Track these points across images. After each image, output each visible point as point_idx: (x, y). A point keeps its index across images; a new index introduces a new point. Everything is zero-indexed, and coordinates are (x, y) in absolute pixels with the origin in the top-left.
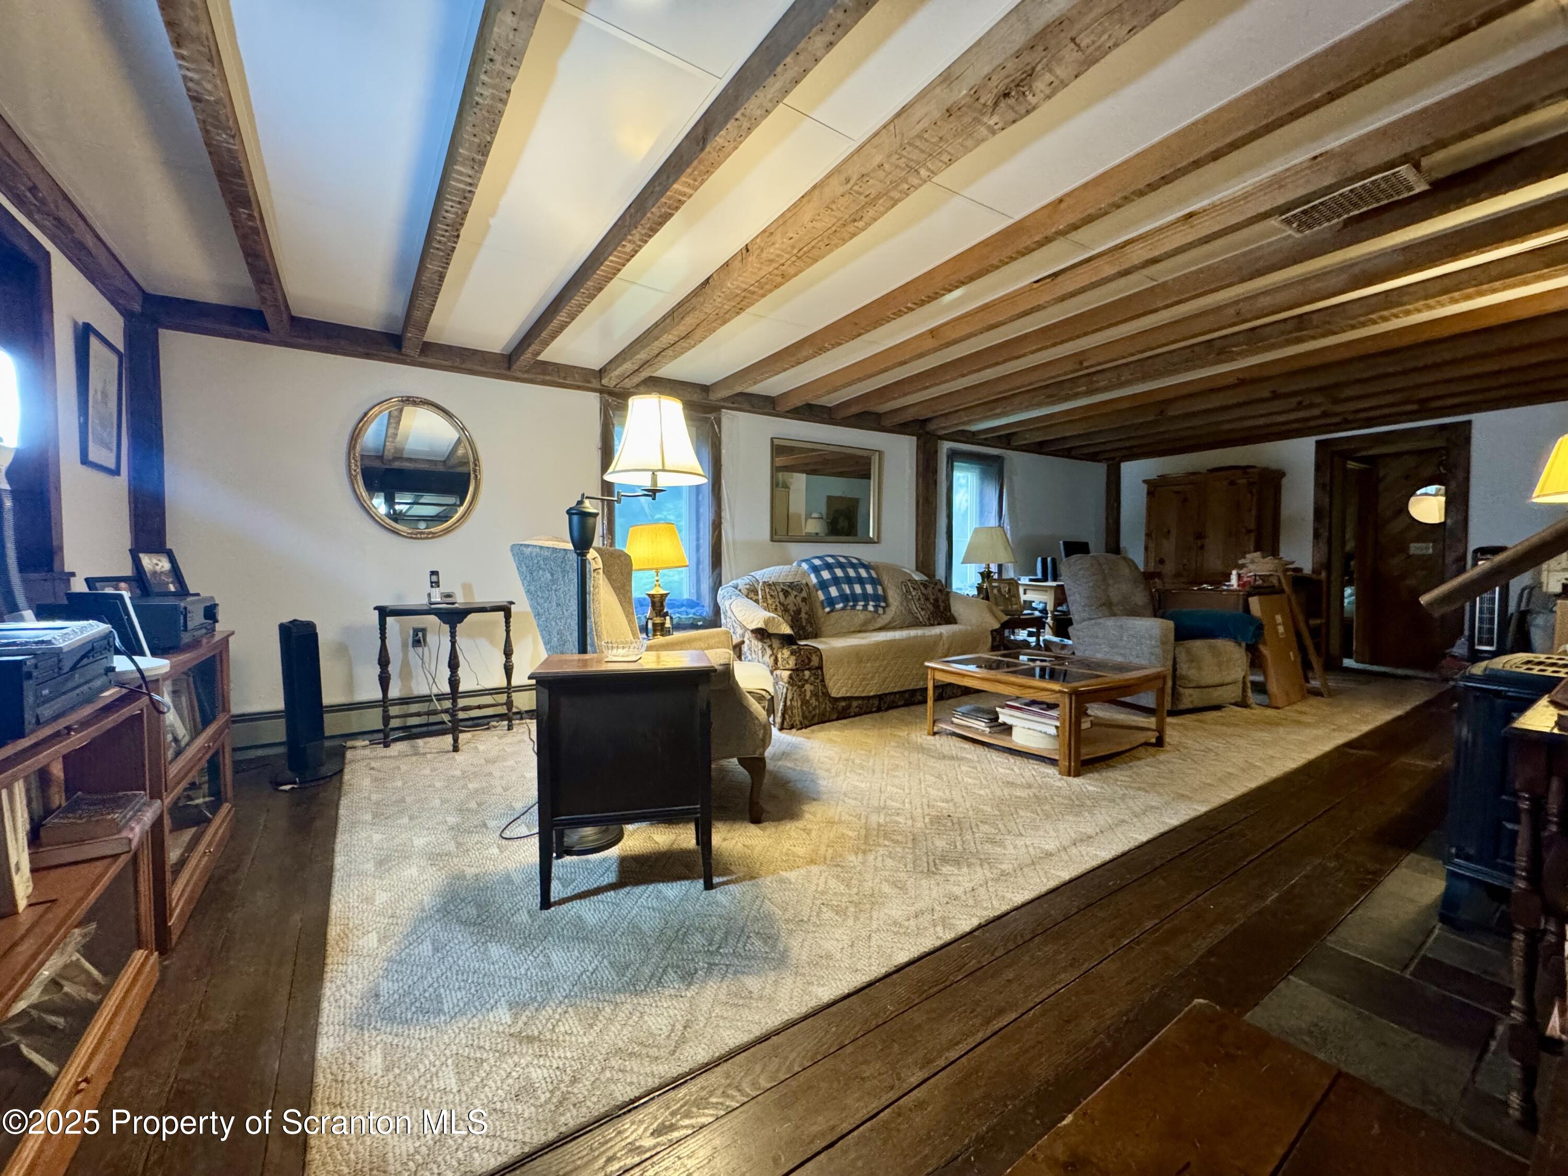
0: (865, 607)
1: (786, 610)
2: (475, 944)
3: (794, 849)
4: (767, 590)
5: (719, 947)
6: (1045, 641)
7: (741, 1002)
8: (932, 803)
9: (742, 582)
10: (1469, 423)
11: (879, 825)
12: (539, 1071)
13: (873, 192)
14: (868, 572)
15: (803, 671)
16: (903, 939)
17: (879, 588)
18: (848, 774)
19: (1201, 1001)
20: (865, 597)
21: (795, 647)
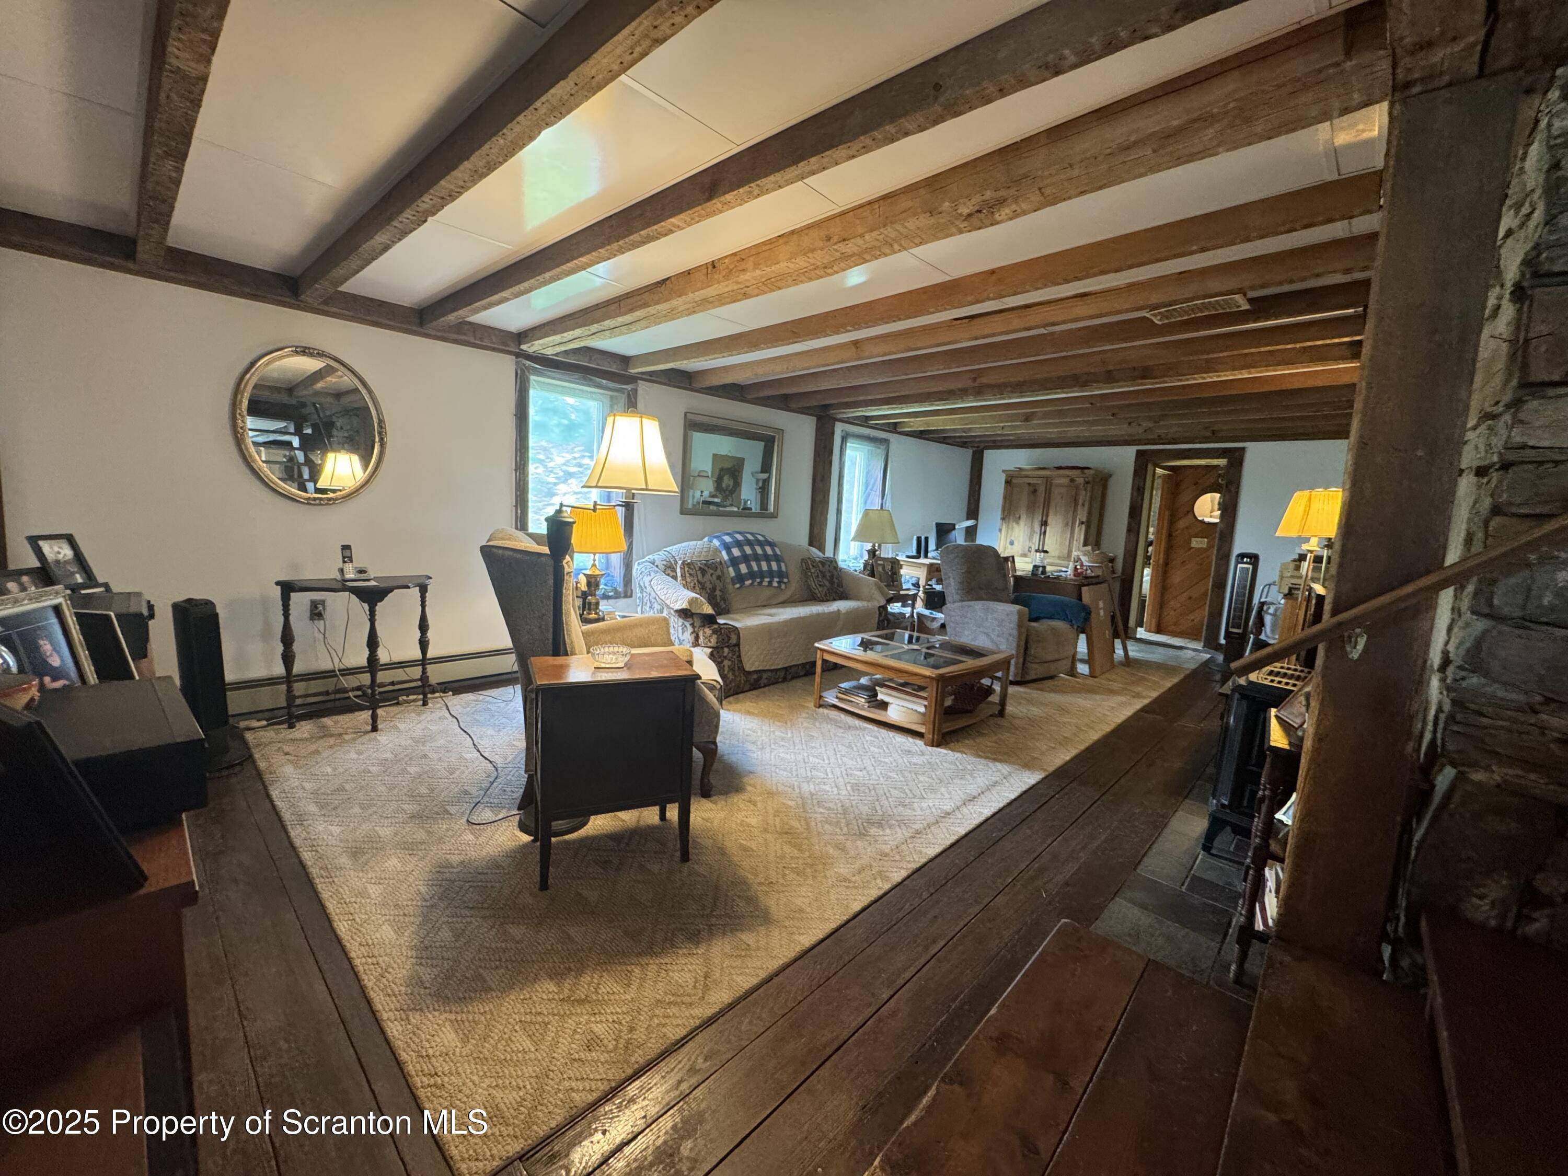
0: (770, 583)
1: (703, 588)
2: (492, 927)
3: (748, 820)
4: (686, 569)
5: (712, 912)
6: (918, 614)
7: (743, 954)
8: (850, 772)
9: (659, 557)
10: (1243, 449)
11: (812, 795)
12: (600, 1026)
13: (849, 252)
14: (773, 550)
15: (722, 648)
16: (855, 891)
17: (783, 565)
18: (773, 746)
19: (1066, 920)
20: (771, 574)
21: (716, 626)
